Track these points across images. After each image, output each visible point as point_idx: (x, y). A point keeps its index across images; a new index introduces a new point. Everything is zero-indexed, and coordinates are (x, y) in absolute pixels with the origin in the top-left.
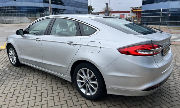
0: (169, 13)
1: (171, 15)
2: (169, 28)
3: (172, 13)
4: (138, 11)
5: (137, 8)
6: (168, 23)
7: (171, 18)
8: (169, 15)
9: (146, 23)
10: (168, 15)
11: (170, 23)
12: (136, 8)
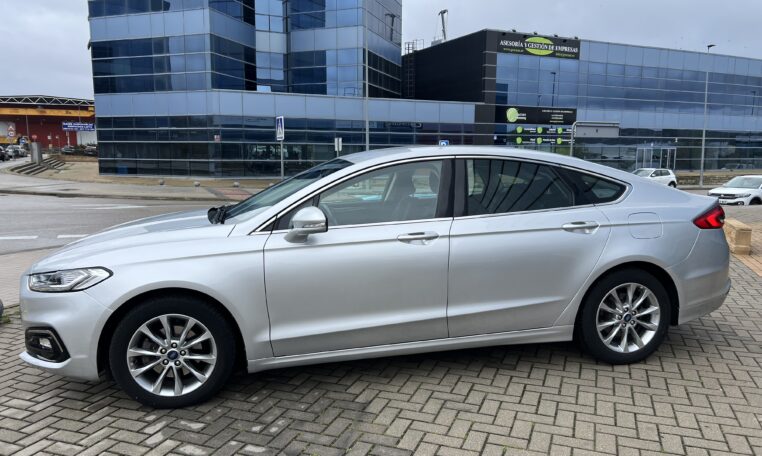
0: (217, 132)
1: (223, 138)
2: (236, 183)
3: (223, 131)
4: (30, 117)
5: (19, 100)
6: (217, 165)
7: (225, 151)
8: (217, 139)
9: (125, 166)
10: (213, 139)
11: (224, 165)
12: (12, 100)
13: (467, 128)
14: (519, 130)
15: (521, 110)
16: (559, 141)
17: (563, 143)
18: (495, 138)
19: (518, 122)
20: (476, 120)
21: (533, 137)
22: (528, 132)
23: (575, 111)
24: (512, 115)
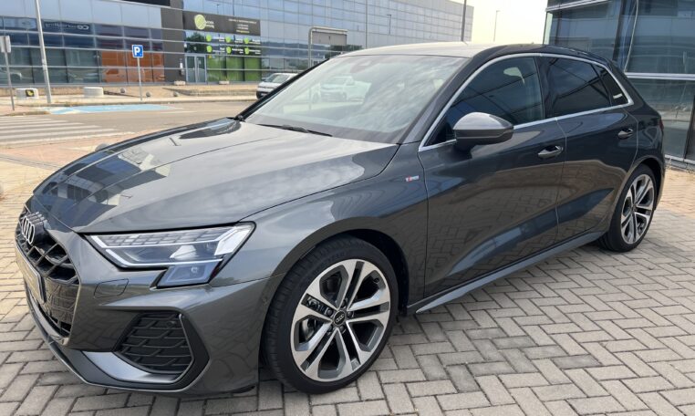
13: (155, 32)
14: (209, 38)
15: (208, 17)
16: (247, 51)
17: (250, 54)
18: (185, 46)
19: (207, 30)
20: (163, 26)
21: (223, 47)
22: (216, 41)
23: (258, 22)
24: (200, 22)
